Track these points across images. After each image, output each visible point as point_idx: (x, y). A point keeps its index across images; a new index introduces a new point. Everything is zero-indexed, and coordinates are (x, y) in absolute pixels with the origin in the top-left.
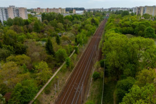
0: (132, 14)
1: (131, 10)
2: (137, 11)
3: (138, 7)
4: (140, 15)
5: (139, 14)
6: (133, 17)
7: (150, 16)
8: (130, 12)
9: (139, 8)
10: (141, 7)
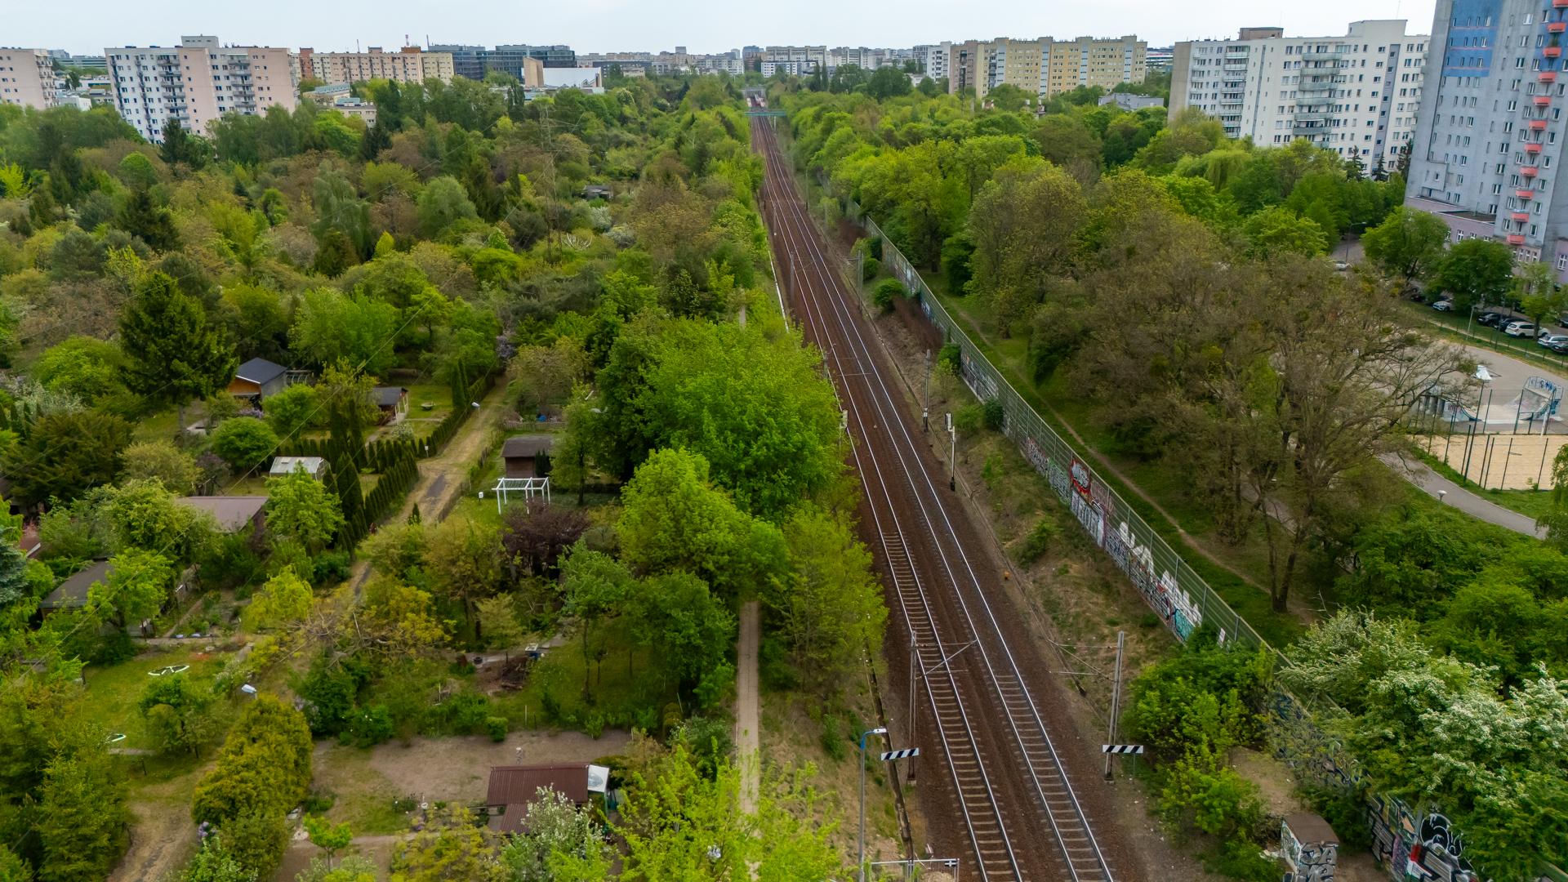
0: (927, 88)
1: (914, 65)
2: (950, 71)
3: (954, 47)
4: (972, 92)
5: (966, 90)
6: (935, 102)
7: (1026, 95)
8: (916, 81)
9: (965, 53)
10: (973, 45)
